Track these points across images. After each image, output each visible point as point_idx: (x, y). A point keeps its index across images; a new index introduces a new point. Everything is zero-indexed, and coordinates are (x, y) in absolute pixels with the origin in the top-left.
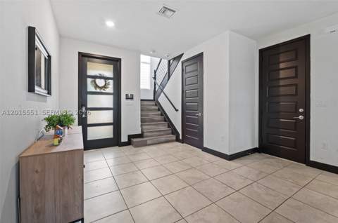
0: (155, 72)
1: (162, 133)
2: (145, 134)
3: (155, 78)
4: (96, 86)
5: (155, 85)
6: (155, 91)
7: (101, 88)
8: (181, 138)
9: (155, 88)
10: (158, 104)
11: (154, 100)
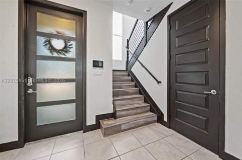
0: (128, 41)
1: (139, 111)
2: (118, 114)
3: (128, 47)
4: (52, 49)
5: (128, 55)
6: (128, 61)
7: (58, 51)
8: (165, 119)
9: (128, 58)
10: (131, 74)
11: (127, 70)
